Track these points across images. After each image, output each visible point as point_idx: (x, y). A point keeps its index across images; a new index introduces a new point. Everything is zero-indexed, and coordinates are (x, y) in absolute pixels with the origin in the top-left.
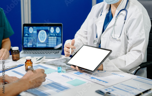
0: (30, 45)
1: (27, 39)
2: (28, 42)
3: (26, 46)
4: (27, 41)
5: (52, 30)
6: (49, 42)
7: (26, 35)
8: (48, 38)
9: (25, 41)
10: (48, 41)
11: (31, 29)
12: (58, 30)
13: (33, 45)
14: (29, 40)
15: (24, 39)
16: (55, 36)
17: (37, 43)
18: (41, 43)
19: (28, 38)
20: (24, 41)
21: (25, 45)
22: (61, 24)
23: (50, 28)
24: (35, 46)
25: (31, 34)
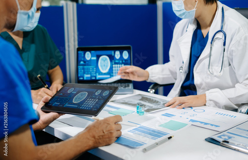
0: (87, 77)
1: (83, 69)
2: (84, 73)
3: (82, 78)
4: (83, 71)
5: (117, 55)
6: (114, 72)
7: (82, 63)
8: (113, 67)
9: (81, 71)
10: (113, 70)
11: (88, 54)
12: (126, 55)
13: (91, 77)
14: (85, 70)
15: (79, 69)
16: (122, 64)
17: (97, 74)
18: (102, 73)
19: (85, 67)
20: (79, 71)
21: (80, 77)
22: (130, 47)
23: (115, 53)
24: (94, 78)
25: (88, 61)
